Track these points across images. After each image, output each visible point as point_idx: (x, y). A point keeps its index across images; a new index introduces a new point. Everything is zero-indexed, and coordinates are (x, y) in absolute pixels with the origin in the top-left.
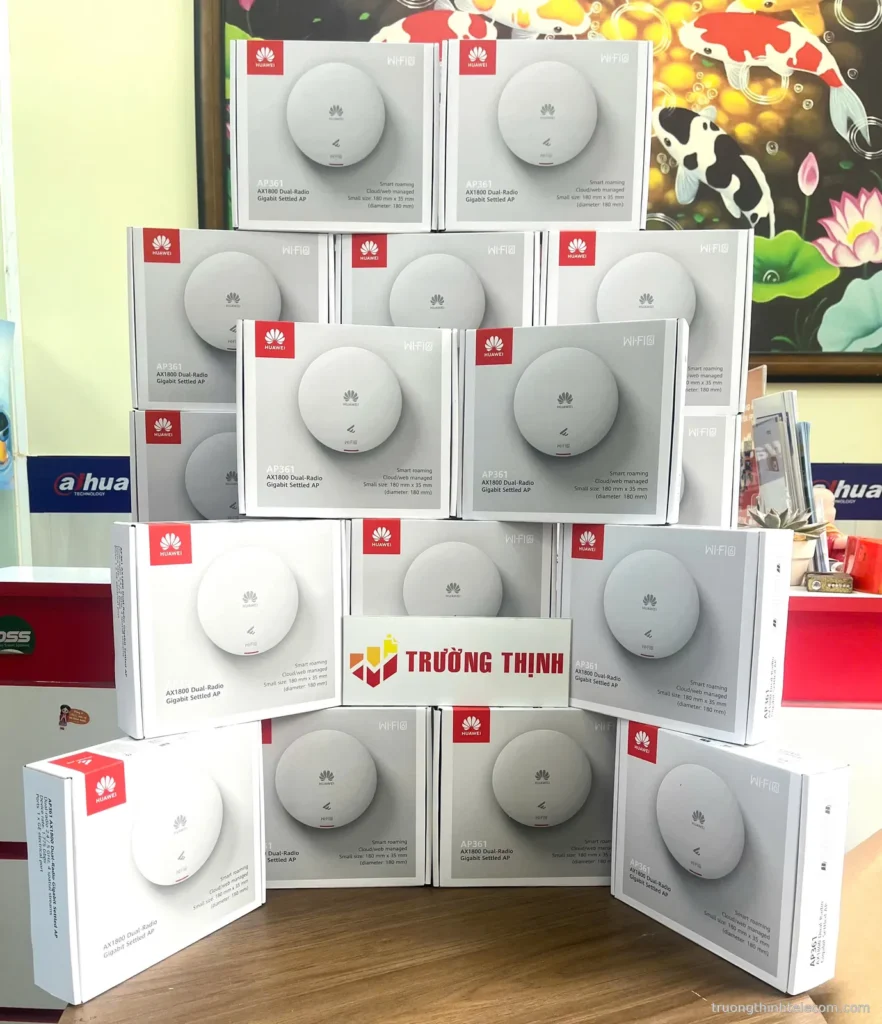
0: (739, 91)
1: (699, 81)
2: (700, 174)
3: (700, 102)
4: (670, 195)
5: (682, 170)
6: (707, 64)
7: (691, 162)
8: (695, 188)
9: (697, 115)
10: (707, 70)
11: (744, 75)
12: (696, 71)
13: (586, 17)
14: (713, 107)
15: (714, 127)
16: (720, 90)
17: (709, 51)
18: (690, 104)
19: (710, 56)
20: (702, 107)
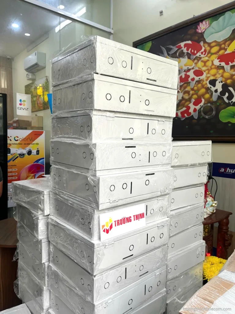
0: (228, 72)
1: (218, 72)
2: (218, 93)
3: (218, 77)
4: (211, 99)
5: (214, 93)
6: (220, 67)
7: (216, 91)
8: (217, 97)
9: (218, 80)
10: (220, 69)
11: (229, 68)
12: (217, 70)
13: (194, 64)
14: (221, 77)
15: (222, 82)
16: (223, 73)
17: (220, 64)
18: (216, 78)
19: (221, 65)
20: (219, 78)
